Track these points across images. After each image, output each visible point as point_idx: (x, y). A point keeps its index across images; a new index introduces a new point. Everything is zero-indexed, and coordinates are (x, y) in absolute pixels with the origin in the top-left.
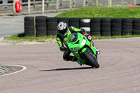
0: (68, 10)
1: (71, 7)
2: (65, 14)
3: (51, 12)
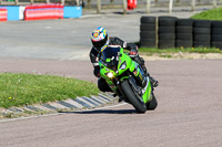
0: (210, 7)
1: (215, 3)
2: (206, 15)
3: (183, 10)
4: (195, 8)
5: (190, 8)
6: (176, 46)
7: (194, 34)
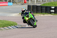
4: (42, 3)
5: (40, 3)
6: (37, 13)
7: (41, 9)
